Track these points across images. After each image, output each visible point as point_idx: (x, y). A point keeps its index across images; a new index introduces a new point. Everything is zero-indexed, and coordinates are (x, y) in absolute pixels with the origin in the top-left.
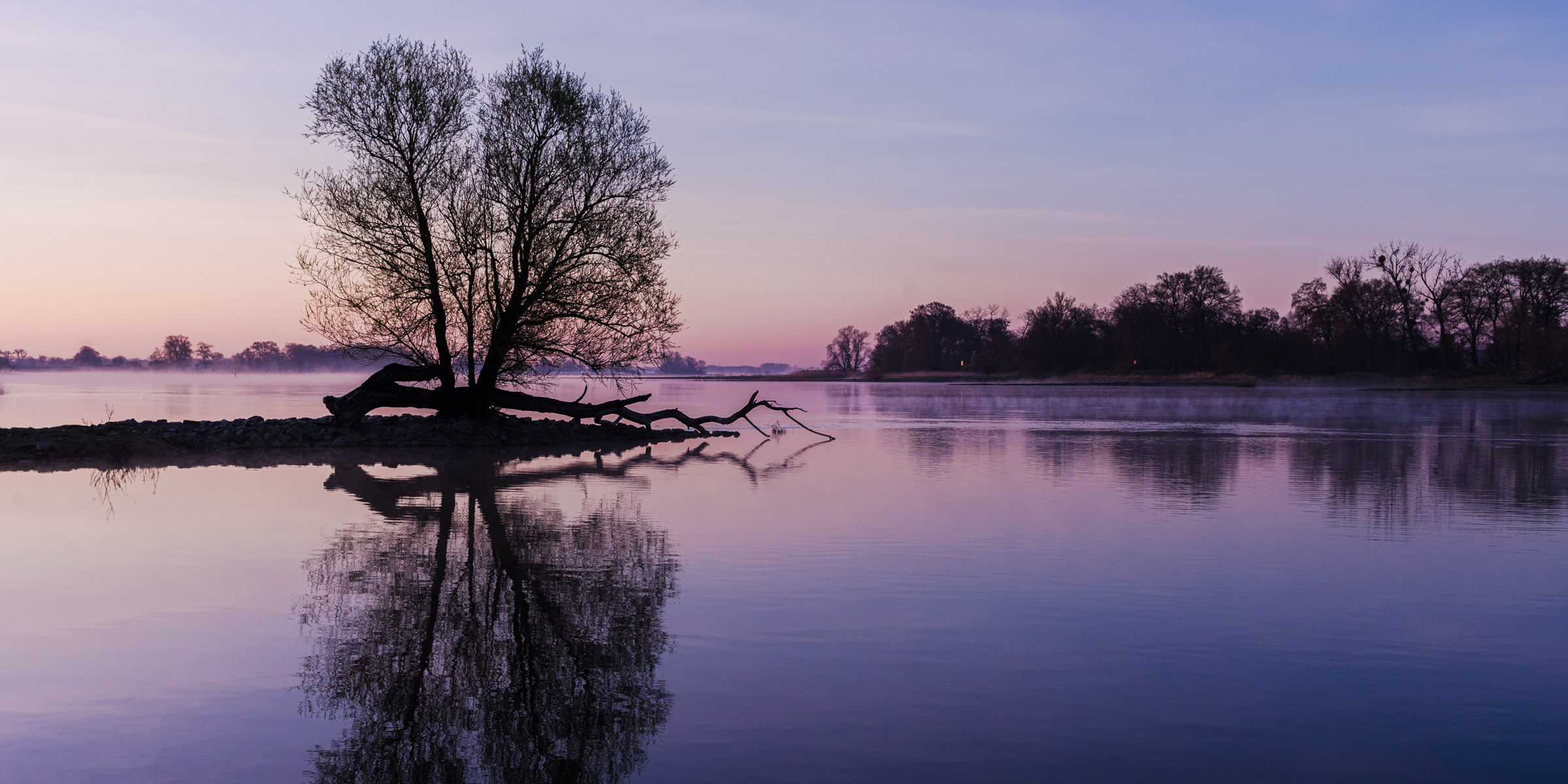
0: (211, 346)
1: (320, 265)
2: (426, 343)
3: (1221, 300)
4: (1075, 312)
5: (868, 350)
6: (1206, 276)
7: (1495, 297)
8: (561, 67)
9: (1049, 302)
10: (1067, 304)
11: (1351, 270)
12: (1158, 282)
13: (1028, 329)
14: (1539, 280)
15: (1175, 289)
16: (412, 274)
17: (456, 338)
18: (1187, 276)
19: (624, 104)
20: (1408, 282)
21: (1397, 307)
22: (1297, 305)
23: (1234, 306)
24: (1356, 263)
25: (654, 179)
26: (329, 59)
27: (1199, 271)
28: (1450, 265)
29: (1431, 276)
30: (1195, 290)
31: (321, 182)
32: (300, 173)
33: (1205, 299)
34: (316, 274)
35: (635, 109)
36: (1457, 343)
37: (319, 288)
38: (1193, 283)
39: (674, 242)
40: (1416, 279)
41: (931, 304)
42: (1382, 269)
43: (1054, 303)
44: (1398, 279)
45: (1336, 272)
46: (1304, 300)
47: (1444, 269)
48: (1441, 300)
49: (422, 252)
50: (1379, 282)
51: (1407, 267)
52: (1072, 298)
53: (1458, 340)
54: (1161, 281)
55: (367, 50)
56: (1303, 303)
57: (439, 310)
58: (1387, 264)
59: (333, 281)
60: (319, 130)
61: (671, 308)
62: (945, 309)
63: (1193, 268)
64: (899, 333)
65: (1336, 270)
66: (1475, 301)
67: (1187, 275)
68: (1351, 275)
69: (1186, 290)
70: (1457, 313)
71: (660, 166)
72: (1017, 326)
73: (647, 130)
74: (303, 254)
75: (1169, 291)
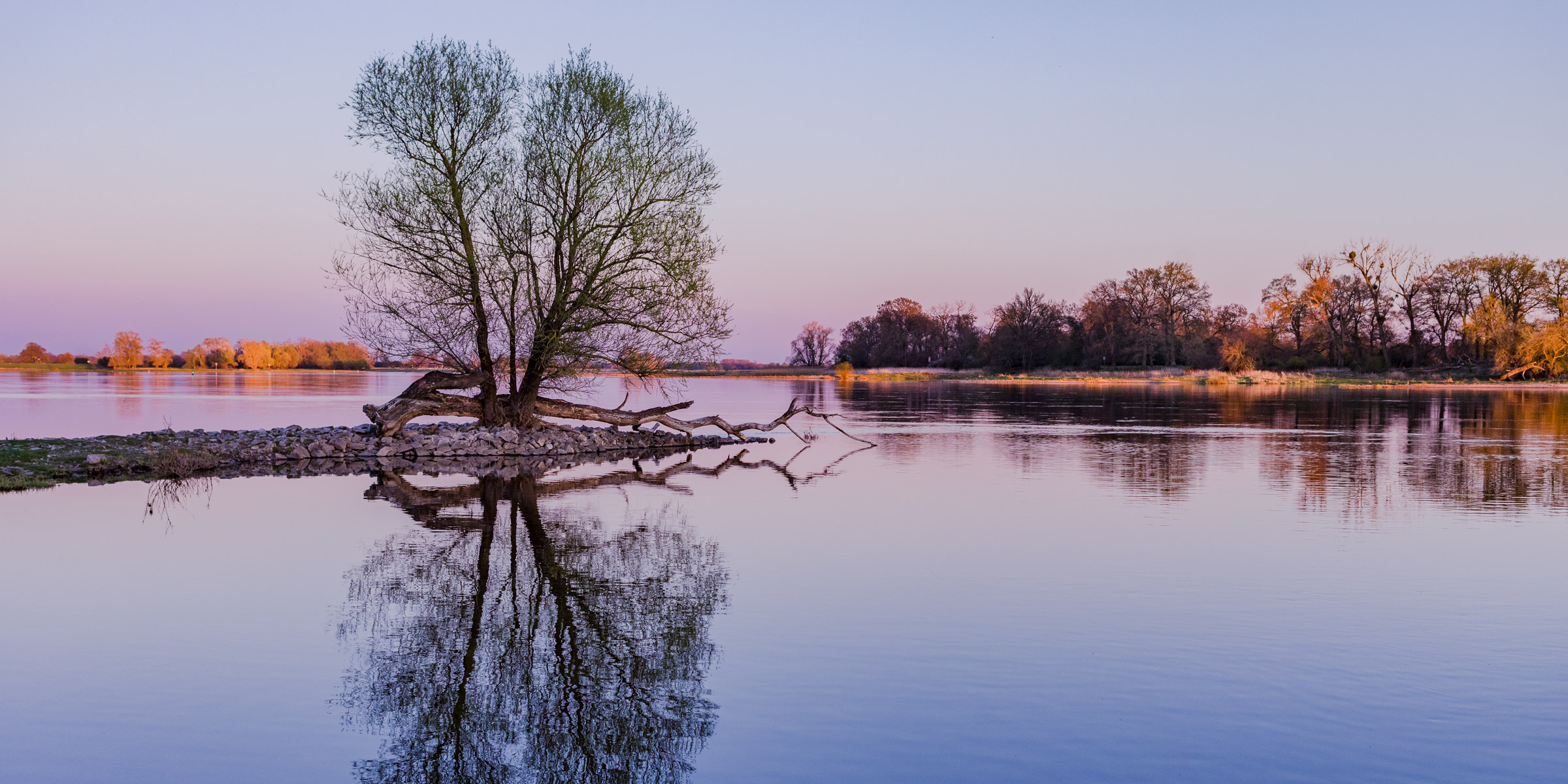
0: (163, 342)
1: (355, 269)
2: (467, 350)
3: (1190, 296)
4: (1043, 308)
5: (832, 346)
6: (1175, 272)
7: (1465, 293)
8: (609, 68)
9: (1018, 298)
10: (1036, 300)
11: (1322, 266)
12: (1128, 277)
13: (994, 325)
14: (1508, 276)
15: (1144, 285)
16: (451, 278)
17: (497, 345)
18: (1157, 273)
19: (670, 106)
20: (1378, 278)
21: (1368, 303)
22: (1267, 300)
23: (1203, 301)
24: (1326, 259)
25: (700, 183)
26: (371, 59)
27: (1169, 267)
28: (1420, 261)
29: (1401, 273)
30: (1165, 286)
31: (360, 184)
32: (339, 176)
33: (1174, 295)
34: (352, 278)
35: (683, 111)
36: (1425, 340)
37: (354, 293)
38: (1163, 278)
39: (721, 246)
40: (1386, 276)
41: (898, 300)
42: (1352, 265)
43: (1023, 300)
44: (1368, 276)
45: (1307, 268)
46: (1274, 296)
47: (1414, 265)
48: (1411, 296)
49: (463, 257)
50: (1349, 278)
51: (1377, 264)
52: (1040, 294)
53: (1427, 336)
54: (1131, 277)
55: (412, 51)
56: (1273, 298)
57: (481, 317)
58: (1357, 260)
59: (369, 286)
60: (361, 132)
61: (724, 315)
62: (912, 305)
63: (1164, 264)
64: (865, 329)
65: (1308, 267)
66: (1445, 298)
67: (1157, 271)
68: (1322, 271)
69: (1156, 285)
70: (1427, 310)
71: (705, 169)
72: (985, 322)
73: (693, 132)
74: (338, 259)
75: (1139, 288)
